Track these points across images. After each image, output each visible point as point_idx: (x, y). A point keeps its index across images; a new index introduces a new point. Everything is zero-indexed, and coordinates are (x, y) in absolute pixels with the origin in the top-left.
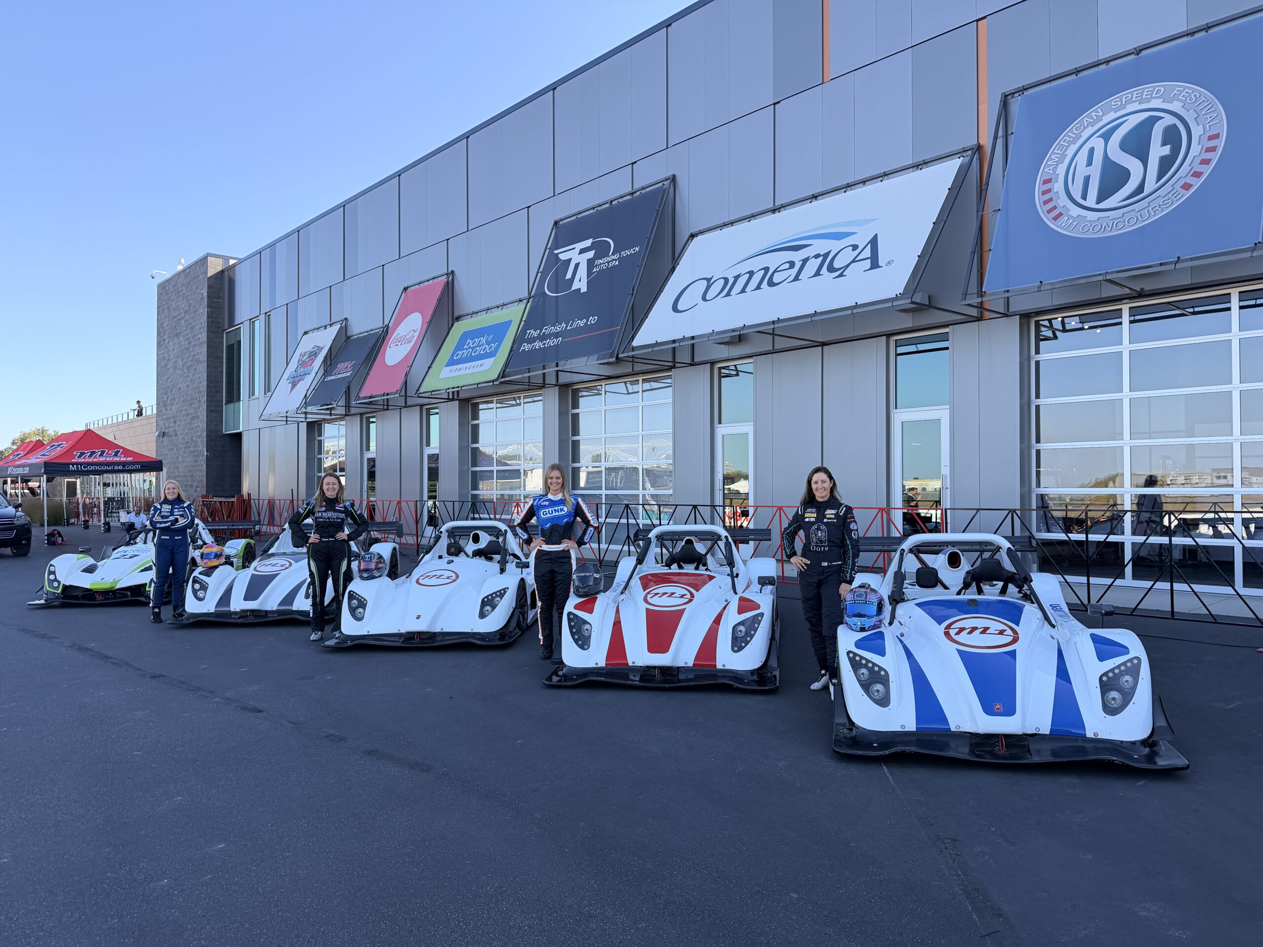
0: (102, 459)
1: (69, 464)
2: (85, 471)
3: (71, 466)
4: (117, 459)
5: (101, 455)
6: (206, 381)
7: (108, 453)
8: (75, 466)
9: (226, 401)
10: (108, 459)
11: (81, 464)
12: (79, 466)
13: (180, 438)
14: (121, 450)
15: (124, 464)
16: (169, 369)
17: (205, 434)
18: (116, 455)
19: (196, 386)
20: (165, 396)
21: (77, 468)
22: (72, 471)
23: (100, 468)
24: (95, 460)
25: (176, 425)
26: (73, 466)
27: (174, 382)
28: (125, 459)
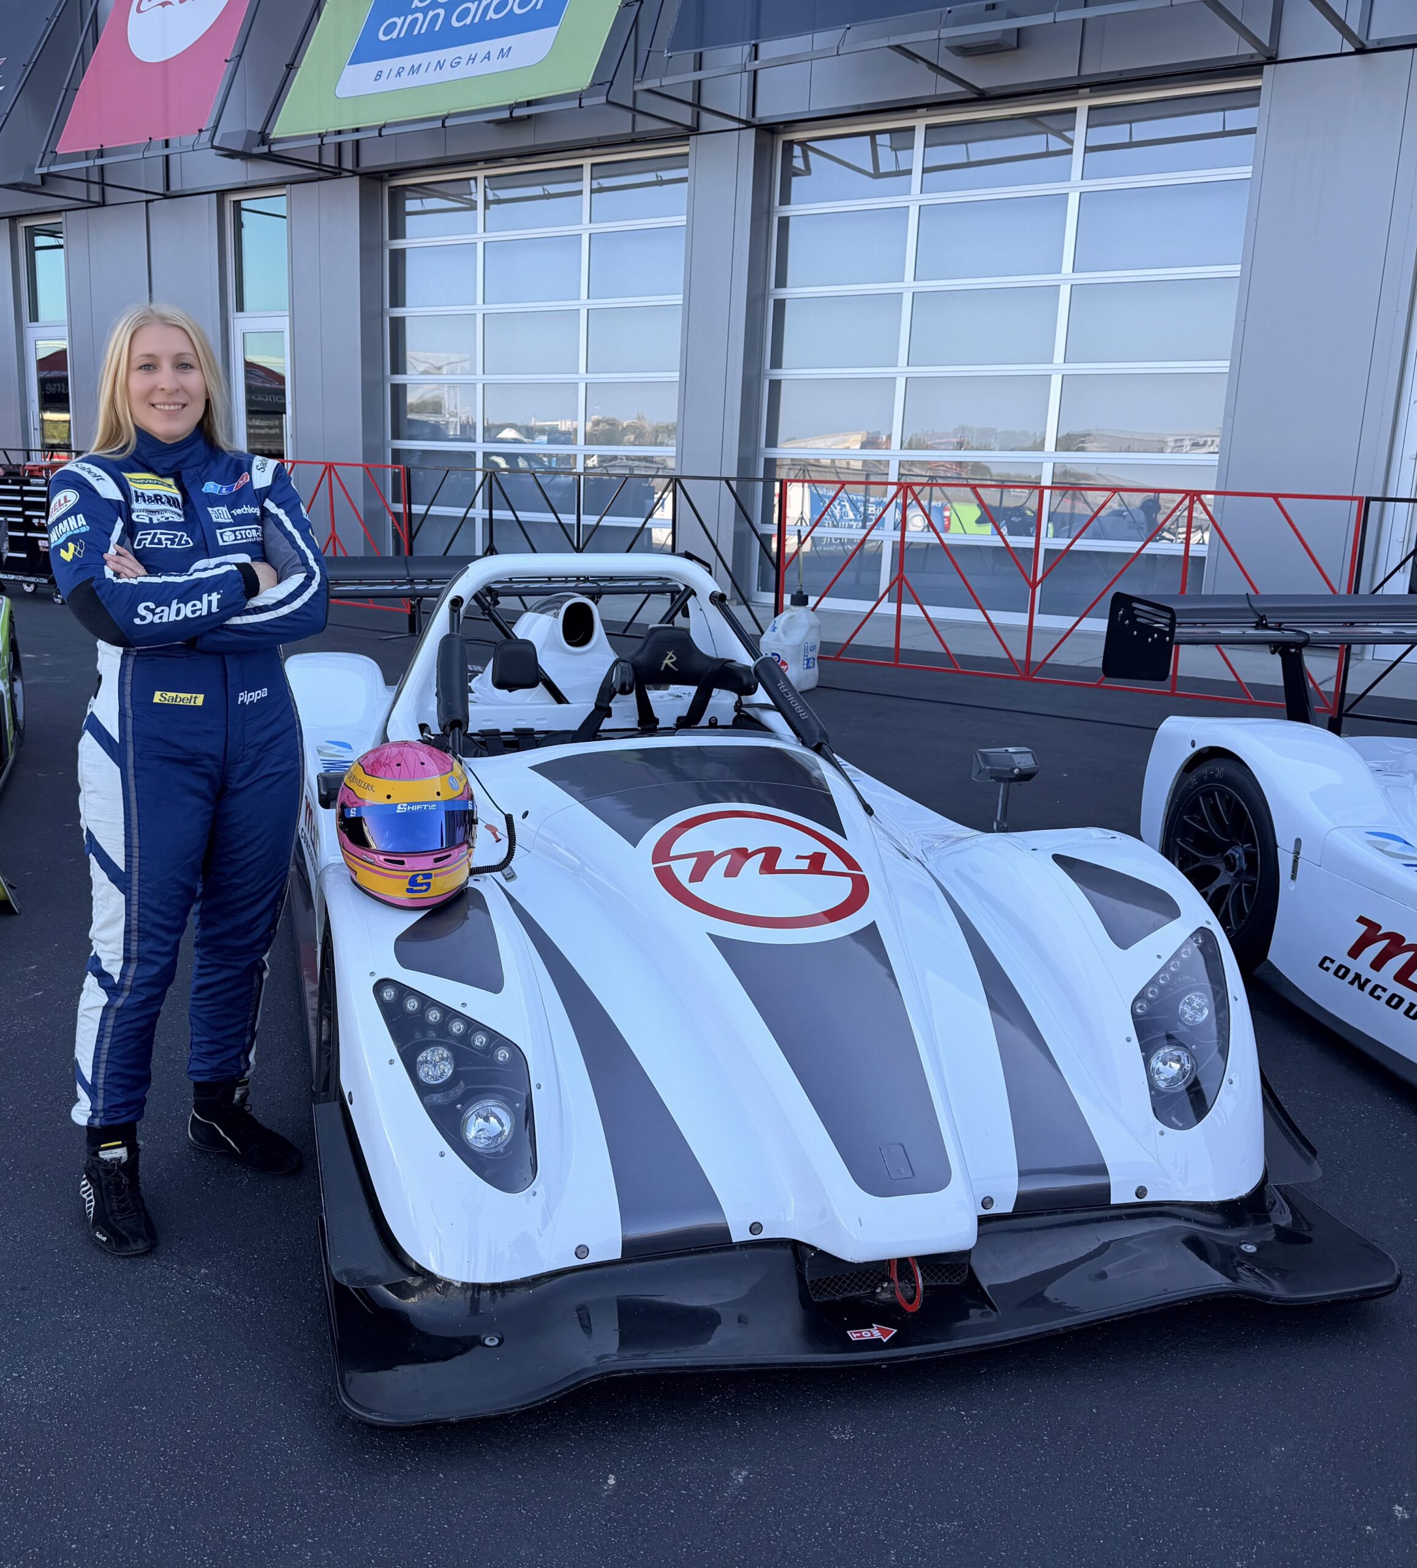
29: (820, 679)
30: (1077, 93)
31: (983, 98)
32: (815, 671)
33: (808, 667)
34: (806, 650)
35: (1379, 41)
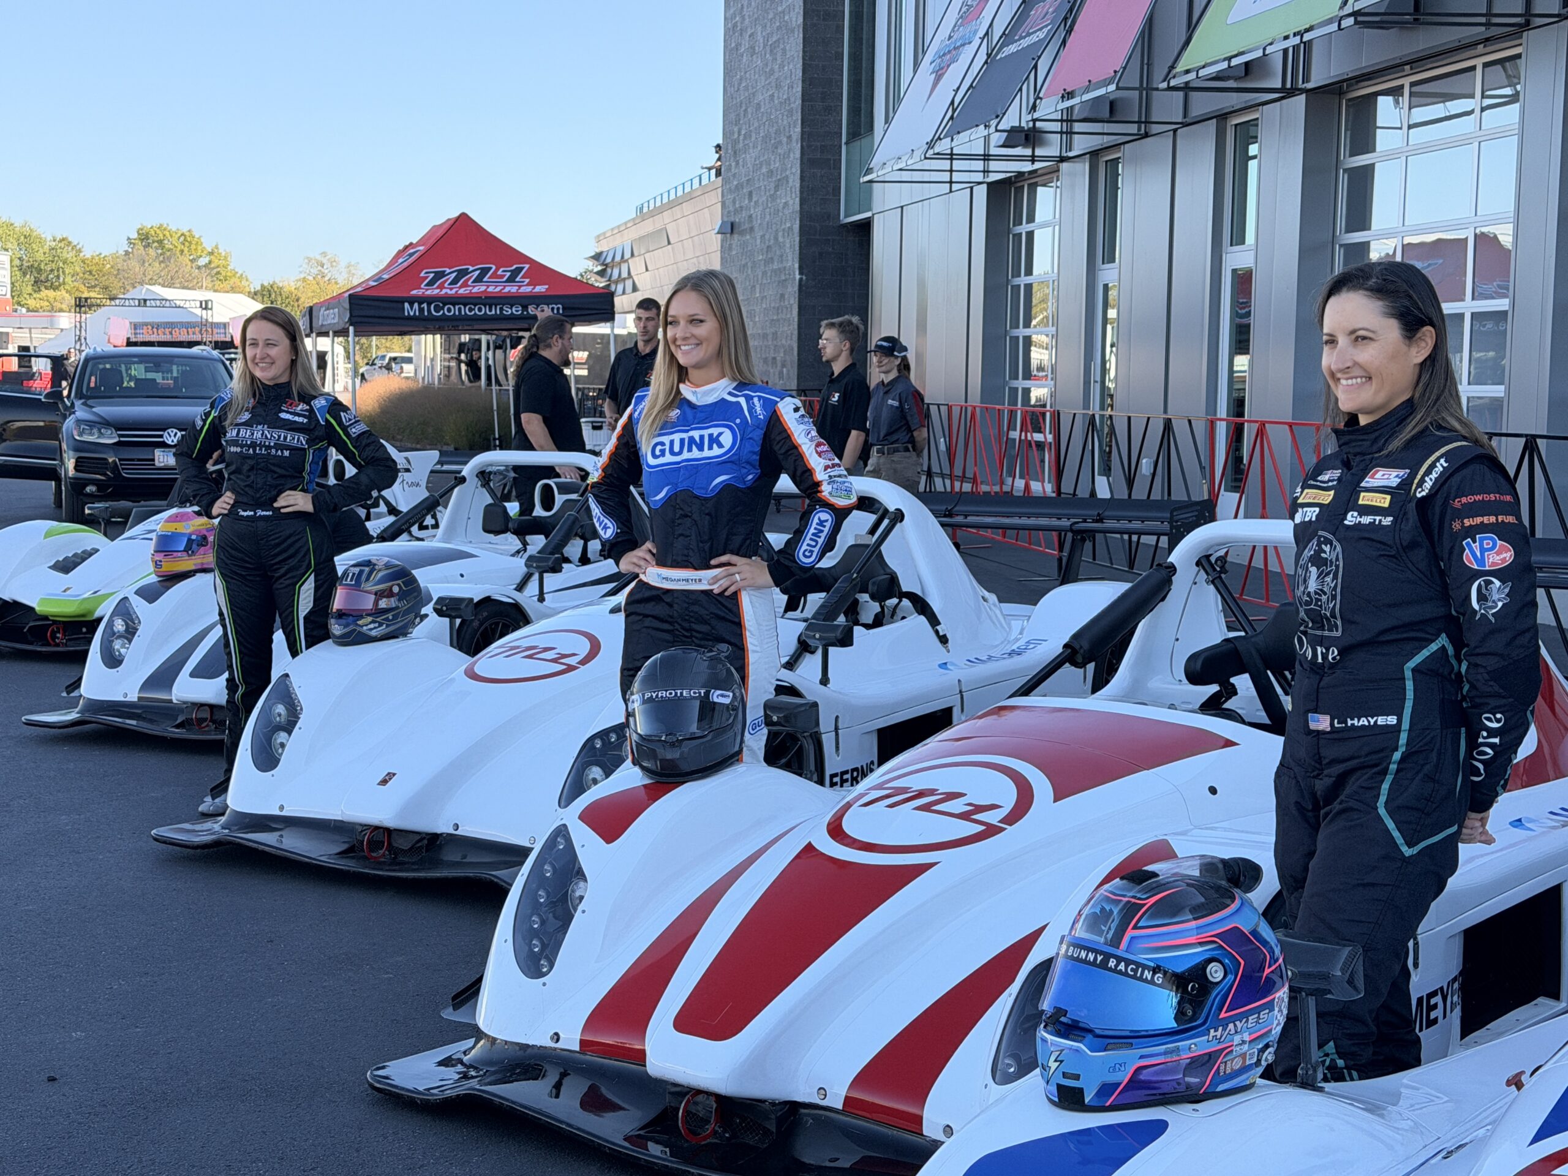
0: (479, 289)
1: (401, 301)
2: (437, 319)
3: (407, 305)
4: (511, 289)
5: (479, 280)
6: (800, 83)
7: (494, 275)
8: (416, 305)
9: (848, 134)
10: (491, 289)
11: (429, 300)
12: (425, 305)
13: (758, 234)
14: (527, 266)
15: (525, 302)
16: (742, 56)
17: (796, 227)
18: (511, 279)
19: (785, 97)
20: (736, 129)
21: (421, 310)
22: (409, 318)
23: (470, 310)
24: (461, 291)
25: (752, 204)
26: (411, 304)
27: (751, 91)
28: (529, 289)
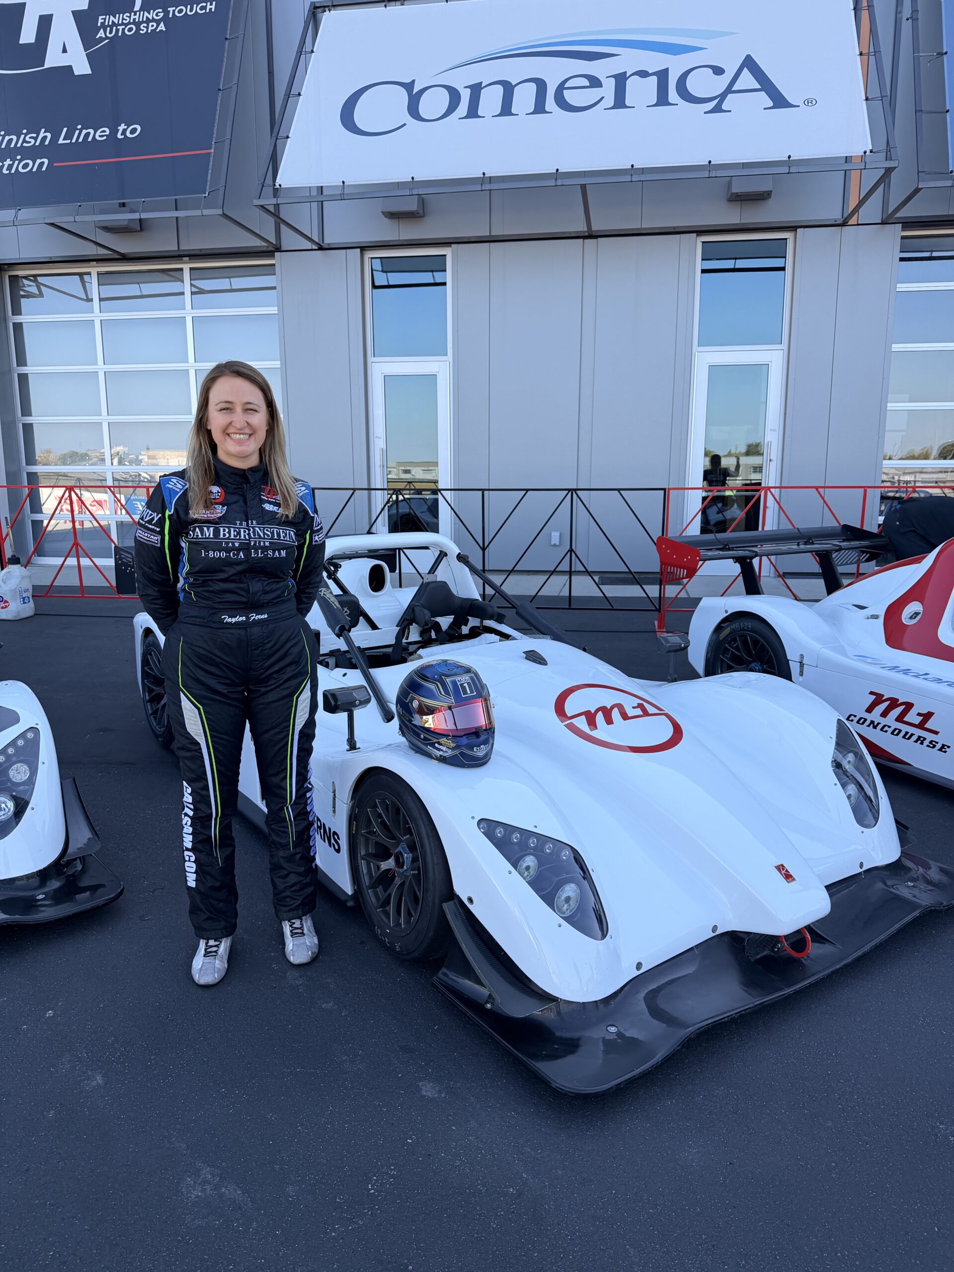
29: (35, 611)
30: (182, 260)
31: (124, 258)
32: (32, 604)
33: (24, 603)
34: (20, 592)
35: (329, 244)
